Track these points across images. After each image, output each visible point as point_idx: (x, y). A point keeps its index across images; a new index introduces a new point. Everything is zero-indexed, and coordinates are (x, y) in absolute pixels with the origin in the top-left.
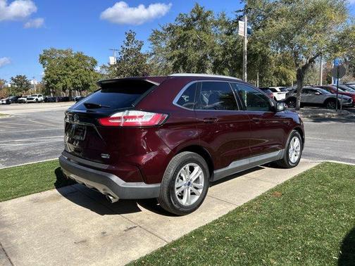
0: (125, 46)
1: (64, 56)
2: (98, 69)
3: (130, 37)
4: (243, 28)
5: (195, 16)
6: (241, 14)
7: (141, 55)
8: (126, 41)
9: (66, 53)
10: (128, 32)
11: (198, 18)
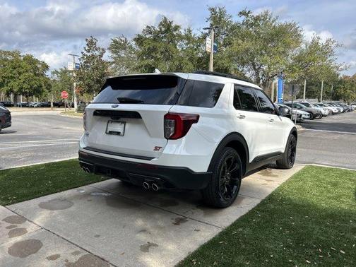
0: (85, 52)
1: (10, 58)
2: (48, 73)
3: (91, 44)
4: (209, 44)
5: (163, 29)
6: (207, 31)
7: (103, 63)
8: (87, 48)
9: (12, 54)
10: (89, 39)
11: (166, 31)
